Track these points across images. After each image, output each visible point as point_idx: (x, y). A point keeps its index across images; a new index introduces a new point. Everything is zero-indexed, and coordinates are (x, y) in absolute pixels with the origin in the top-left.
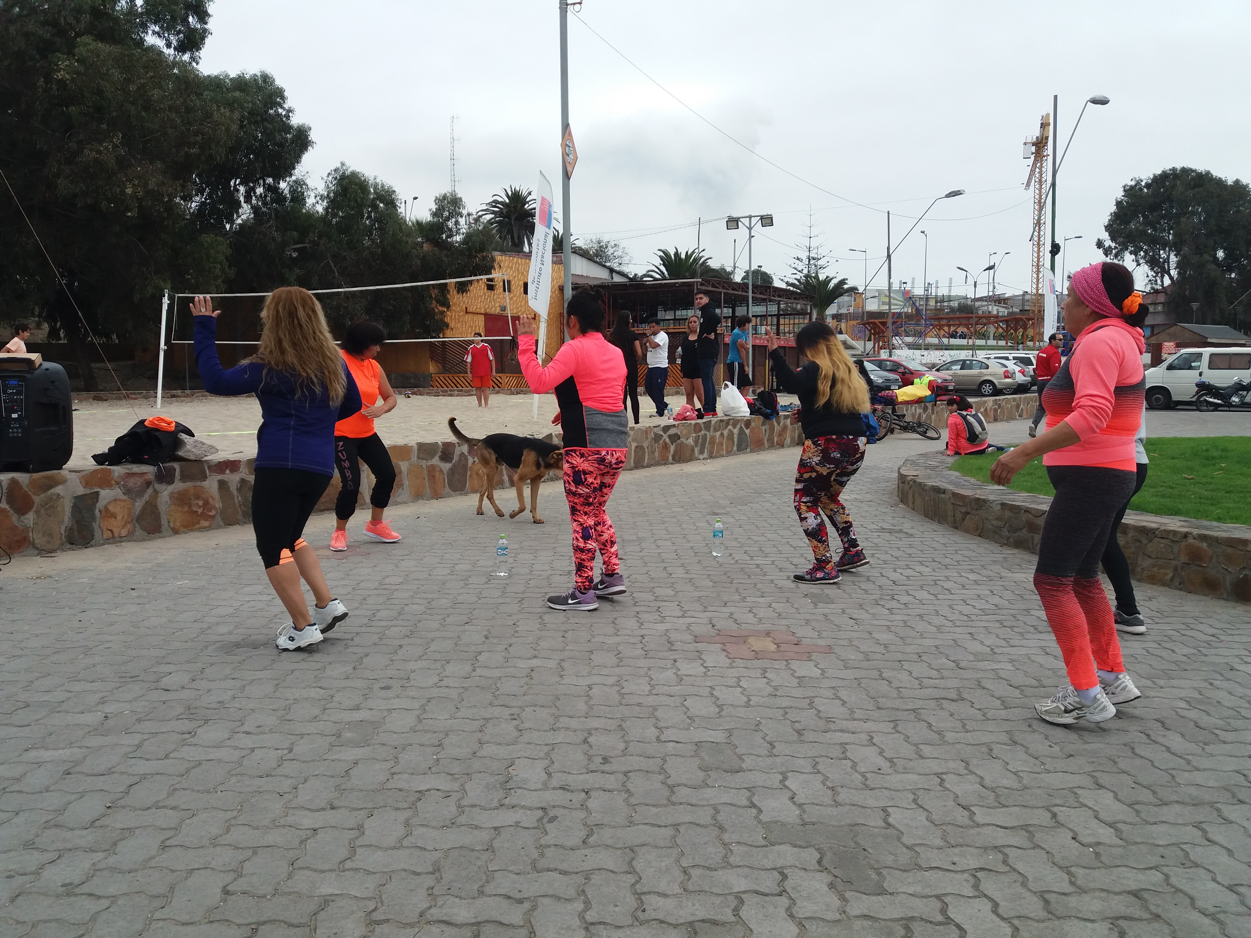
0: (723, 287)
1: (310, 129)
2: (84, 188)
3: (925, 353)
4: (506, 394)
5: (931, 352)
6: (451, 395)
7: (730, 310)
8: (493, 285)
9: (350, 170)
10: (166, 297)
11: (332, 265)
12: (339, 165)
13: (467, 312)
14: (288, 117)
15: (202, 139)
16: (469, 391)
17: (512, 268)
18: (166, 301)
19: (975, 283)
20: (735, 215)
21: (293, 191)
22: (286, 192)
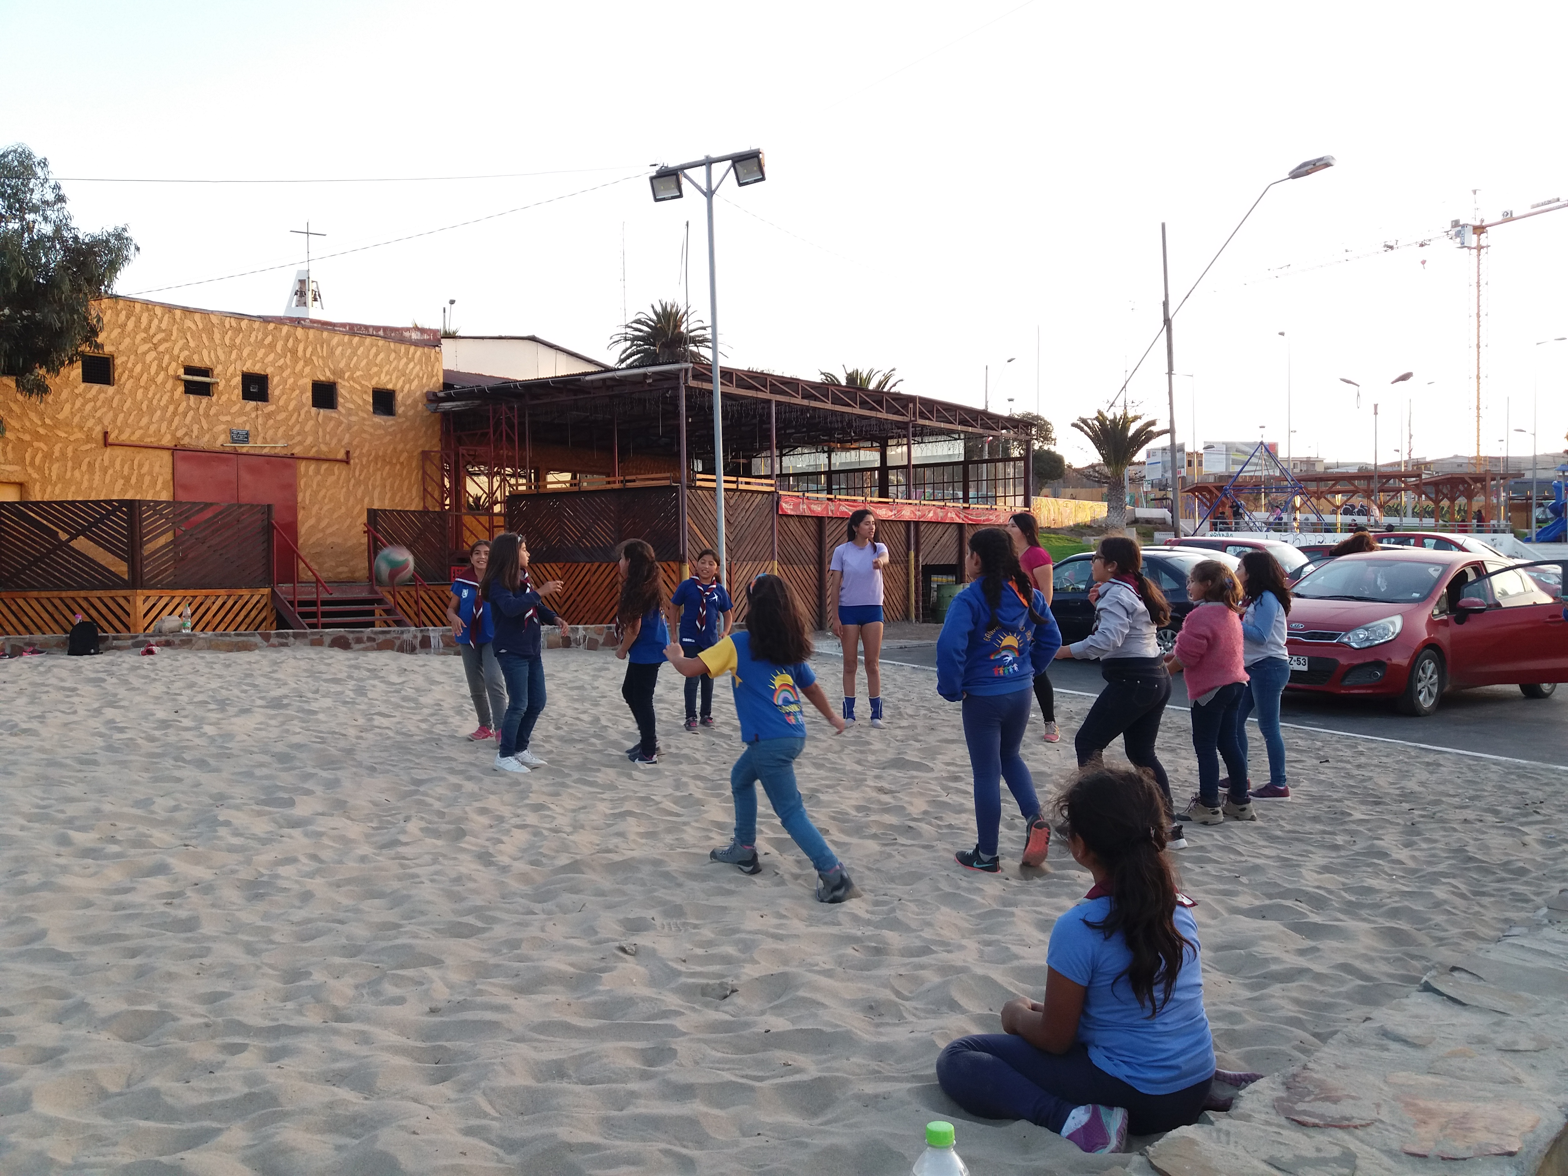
8: (208, 385)
13: (106, 444)
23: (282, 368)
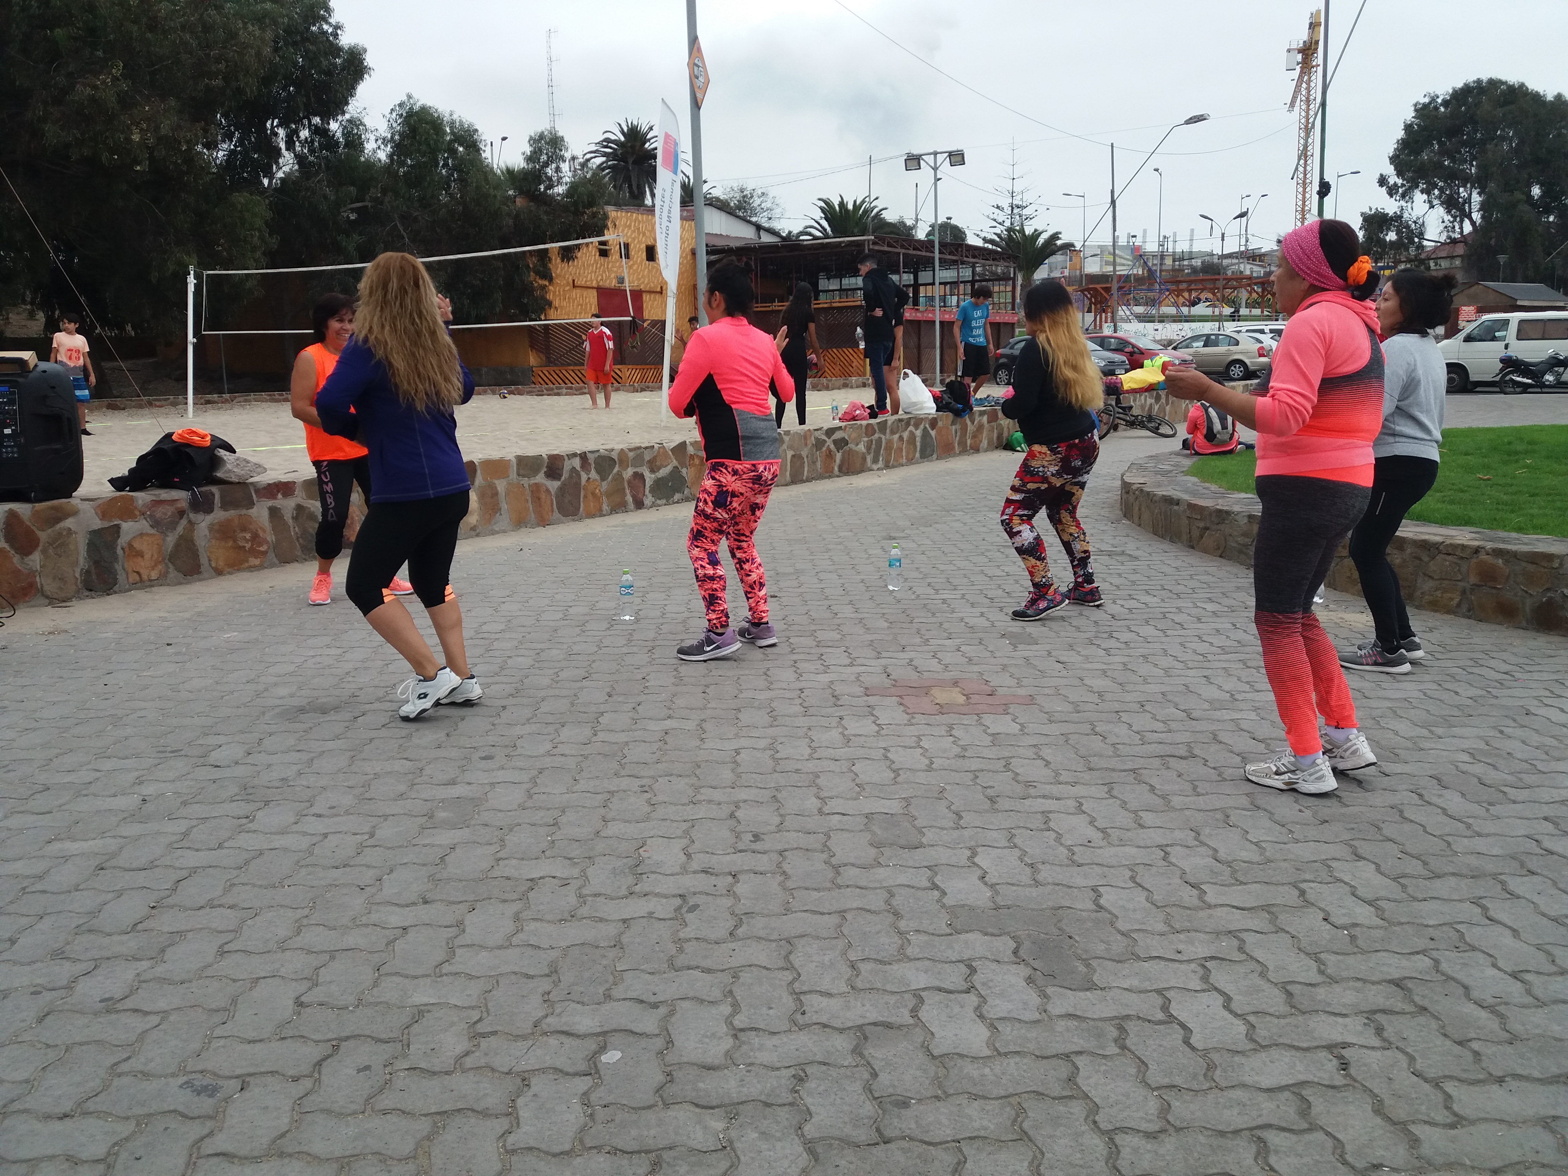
0: (902, 247)
1: (365, 51)
2: (79, 136)
3: (1159, 326)
4: (628, 391)
5: (1167, 325)
6: (558, 394)
7: (912, 276)
8: (606, 250)
9: (419, 104)
10: (192, 276)
11: (401, 229)
12: (405, 98)
13: (574, 286)
14: (336, 36)
15: (227, 66)
16: (581, 388)
17: (630, 226)
18: (191, 281)
19: (1223, 235)
20: (916, 152)
21: (347, 134)
22: (339, 134)
23: (634, 239)
